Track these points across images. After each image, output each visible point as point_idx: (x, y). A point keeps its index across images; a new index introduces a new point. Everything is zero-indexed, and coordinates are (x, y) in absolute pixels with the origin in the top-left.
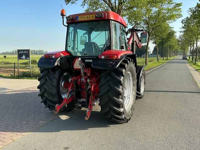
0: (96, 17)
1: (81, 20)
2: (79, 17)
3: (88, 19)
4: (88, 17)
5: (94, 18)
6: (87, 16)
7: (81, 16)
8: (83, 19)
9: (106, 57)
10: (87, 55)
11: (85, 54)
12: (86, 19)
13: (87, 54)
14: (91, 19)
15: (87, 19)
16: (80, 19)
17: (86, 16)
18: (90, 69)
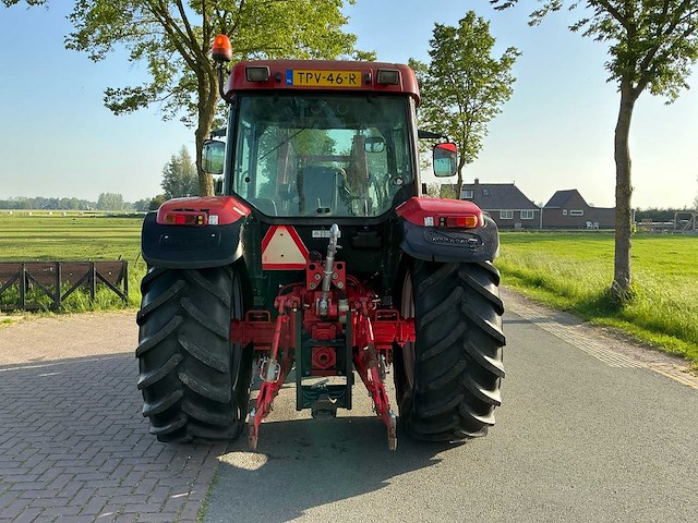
0: (366, 82)
1: (304, 83)
2: (295, 73)
3: (335, 84)
4: (335, 78)
5: (358, 84)
6: (330, 72)
7: (306, 72)
8: (312, 83)
9: (442, 219)
10: (329, 214)
11: (320, 211)
12: (323, 83)
13: (327, 210)
14: (346, 84)
15: (329, 84)
16: (298, 81)
17: (327, 74)
18: (343, 263)
